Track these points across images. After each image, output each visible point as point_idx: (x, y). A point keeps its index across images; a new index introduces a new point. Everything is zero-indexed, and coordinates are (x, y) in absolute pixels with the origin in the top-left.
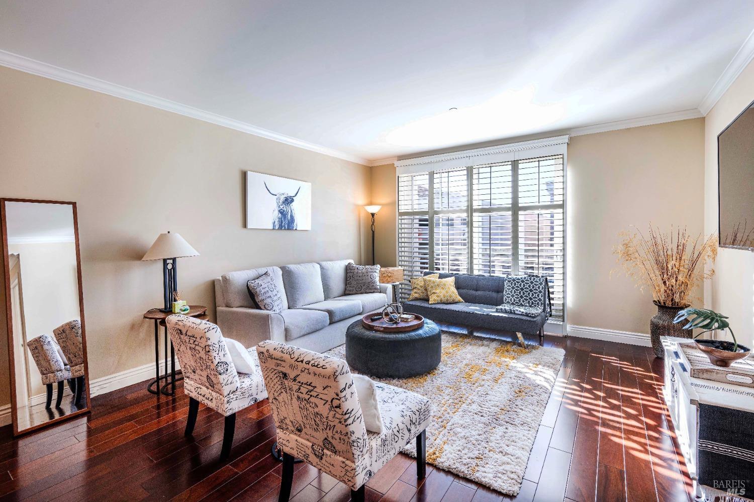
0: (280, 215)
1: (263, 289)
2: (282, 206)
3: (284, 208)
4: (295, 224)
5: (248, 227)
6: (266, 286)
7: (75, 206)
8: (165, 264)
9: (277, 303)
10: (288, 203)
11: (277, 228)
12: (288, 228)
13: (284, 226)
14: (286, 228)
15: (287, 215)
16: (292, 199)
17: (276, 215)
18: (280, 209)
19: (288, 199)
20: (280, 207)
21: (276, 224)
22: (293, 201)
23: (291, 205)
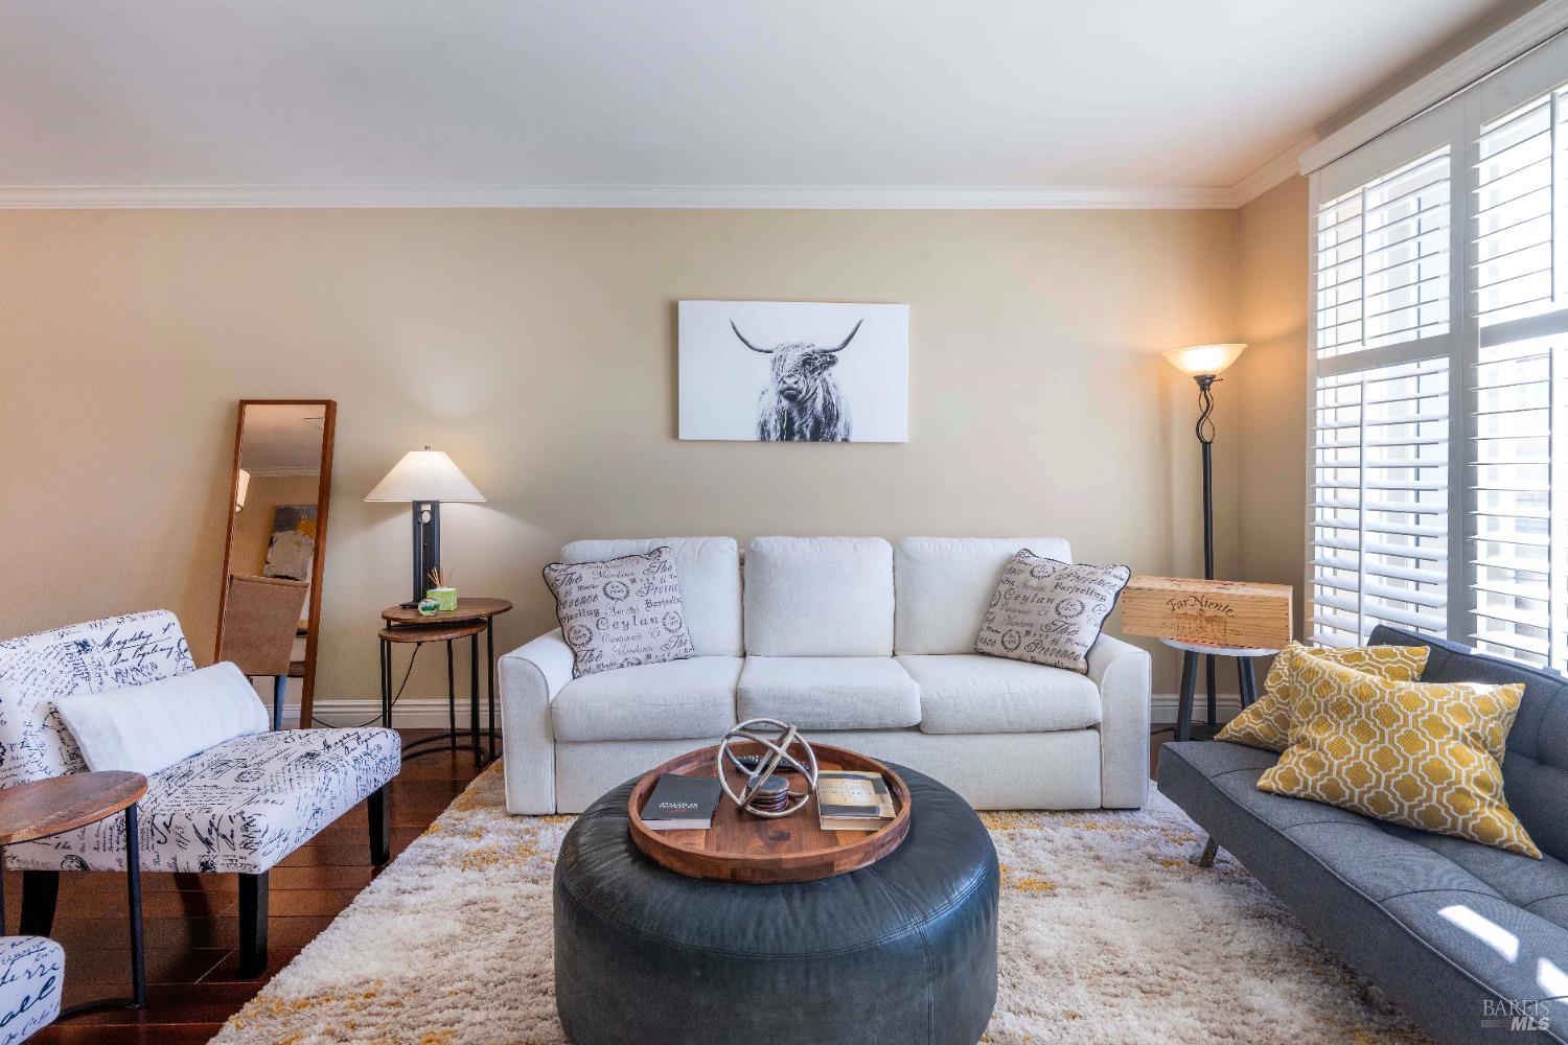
0: (785, 403)
1: (580, 588)
2: (793, 380)
3: (800, 383)
4: (841, 425)
5: (681, 437)
6: (601, 582)
7: (330, 406)
8: (417, 514)
9: (620, 632)
10: (813, 370)
11: (774, 436)
12: (816, 436)
13: (801, 431)
14: (808, 436)
15: (809, 403)
16: (831, 357)
17: (772, 403)
18: (785, 386)
19: (816, 359)
20: (785, 383)
21: (771, 426)
22: (833, 362)
23: (825, 374)
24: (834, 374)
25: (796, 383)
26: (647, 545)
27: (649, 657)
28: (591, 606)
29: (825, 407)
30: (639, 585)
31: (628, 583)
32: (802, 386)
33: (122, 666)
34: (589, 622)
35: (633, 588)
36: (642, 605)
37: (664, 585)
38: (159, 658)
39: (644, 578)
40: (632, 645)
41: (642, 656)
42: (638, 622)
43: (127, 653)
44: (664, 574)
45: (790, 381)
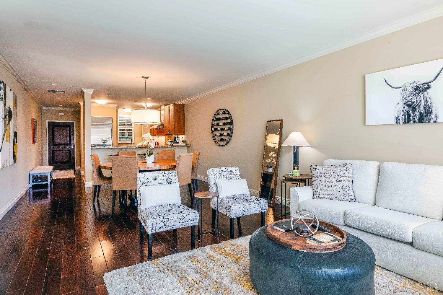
0: (406, 108)
2: (410, 98)
3: (413, 99)
4: (433, 116)
5: (366, 124)
6: (323, 172)
7: (282, 121)
8: (294, 149)
9: (326, 188)
10: (419, 93)
11: (401, 122)
12: (421, 120)
13: (413, 119)
14: (417, 121)
15: (417, 107)
16: (428, 85)
17: (401, 108)
18: (407, 101)
19: (421, 87)
20: (406, 100)
21: (400, 118)
22: (429, 87)
23: (425, 93)
24: (429, 93)
25: (411, 99)
26: (342, 162)
27: (336, 198)
28: (319, 179)
29: (425, 108)
30: (335, 174)
31: (332, 173)
32: (414, 100)
33: (227, 176)
34: (318, 183)
35: (333, 175)
36: (335, 180)
37: (344, 175)
38: (234, 176)
39: (338, 172)
40: (330, 193)
41: (334, 197)
42: (333, 186)
43: (229, 174)
44: (345, 172)
45: (408, 99)
